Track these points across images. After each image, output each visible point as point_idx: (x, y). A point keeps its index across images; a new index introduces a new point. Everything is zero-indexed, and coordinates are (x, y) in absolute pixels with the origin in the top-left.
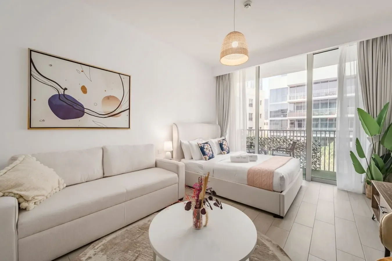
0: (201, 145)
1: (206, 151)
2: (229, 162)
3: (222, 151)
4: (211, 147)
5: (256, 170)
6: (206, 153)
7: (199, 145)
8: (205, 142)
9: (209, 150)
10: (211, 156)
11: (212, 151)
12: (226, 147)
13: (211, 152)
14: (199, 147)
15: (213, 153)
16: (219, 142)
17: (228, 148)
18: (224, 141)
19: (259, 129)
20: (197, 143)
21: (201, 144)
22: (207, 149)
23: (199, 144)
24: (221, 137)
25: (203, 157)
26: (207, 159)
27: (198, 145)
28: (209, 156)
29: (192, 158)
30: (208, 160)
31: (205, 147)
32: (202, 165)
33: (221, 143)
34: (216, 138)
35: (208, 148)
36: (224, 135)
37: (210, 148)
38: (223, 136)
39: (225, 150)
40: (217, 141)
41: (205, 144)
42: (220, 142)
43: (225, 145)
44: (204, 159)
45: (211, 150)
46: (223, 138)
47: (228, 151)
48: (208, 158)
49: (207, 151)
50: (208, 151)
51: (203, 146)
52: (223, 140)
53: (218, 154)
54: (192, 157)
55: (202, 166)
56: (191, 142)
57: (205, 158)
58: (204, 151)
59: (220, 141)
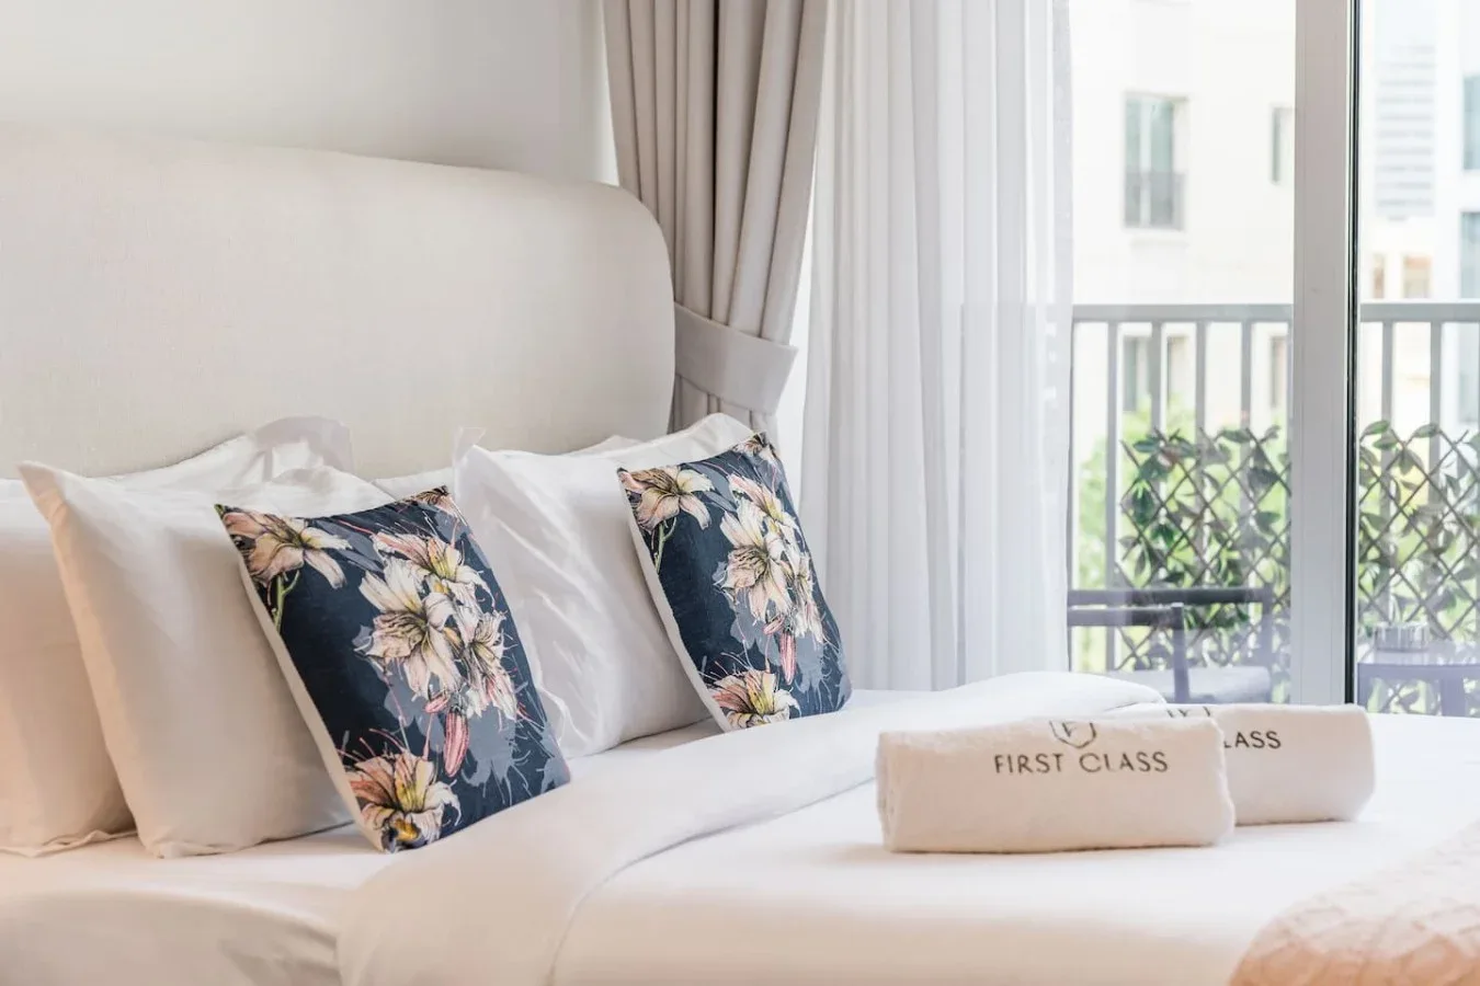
0: (294, 556)
1: (396, 667)
2: (859, 855)
3: (713, 674)
4: (491, 599)
5: (1391, 949)
6: (392, 703)
7: (266, 545)
8: (378, 500)
9: (458, 652)
10: (498, 762)
11: (516, 663)
12: (777, 592)
13: (503, 681)
14: (266, 592)
15: (529, 701)
16: (651, 497)
17: (807, 624)
18: (736, 483)
19: (1365, 296)
20: (224, 511)
21: (293, 539)
22: (417, 619)
23: (251, 529)
24: (677, 423)
25: (344, 782)
26: (428, 824)
27: (245, 545)
28: (469, 764)
29: (122, 826)
30: (446, 831)
31: (370, 589)
32: (329, 941)
33: (684, 517)
34: (579, 440)
35: (439, 611)
36: (734, 380)
37: (469, 618)
38: (715, 405)
39: (758, 660)
40: (614, 490)
41: (381, 541)
42: (670, 507)
43: (760, 553)
44: (369, 822)
45: (494, 653)
46: (723, 432)
47: (814, 675)
48: (442, 795)
49: (418, 676)
50: (449, 677)
51: (332, 572)
52: (729, 462)
53: (627, 741)
54: (117, 793)
55: (318, 954)
56: (84, 490)
57: (390, 802)
58: (363, 663)
59: (671, 489)
